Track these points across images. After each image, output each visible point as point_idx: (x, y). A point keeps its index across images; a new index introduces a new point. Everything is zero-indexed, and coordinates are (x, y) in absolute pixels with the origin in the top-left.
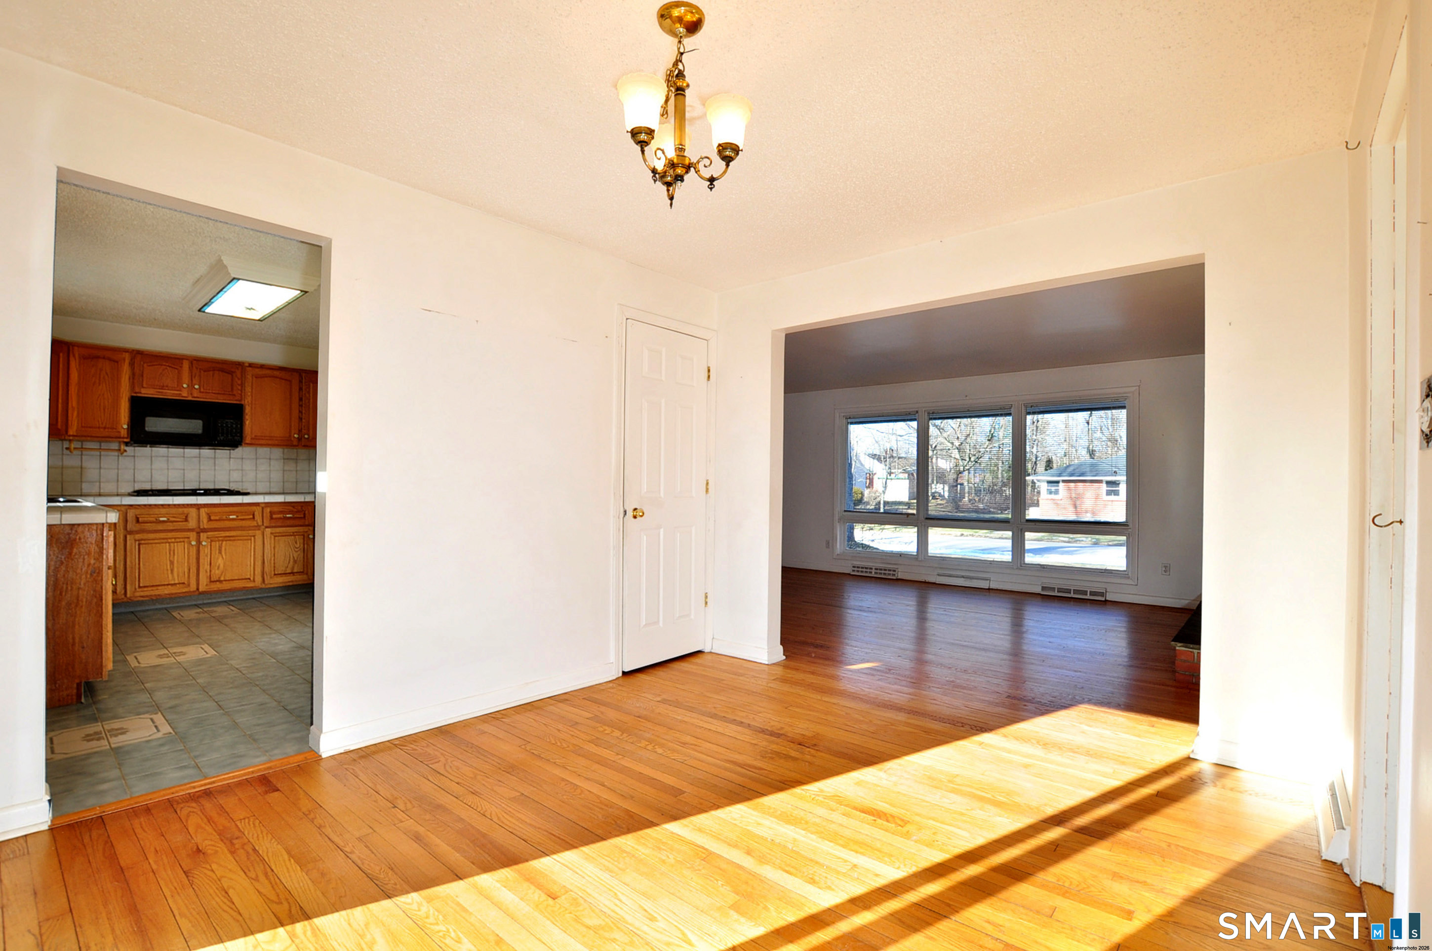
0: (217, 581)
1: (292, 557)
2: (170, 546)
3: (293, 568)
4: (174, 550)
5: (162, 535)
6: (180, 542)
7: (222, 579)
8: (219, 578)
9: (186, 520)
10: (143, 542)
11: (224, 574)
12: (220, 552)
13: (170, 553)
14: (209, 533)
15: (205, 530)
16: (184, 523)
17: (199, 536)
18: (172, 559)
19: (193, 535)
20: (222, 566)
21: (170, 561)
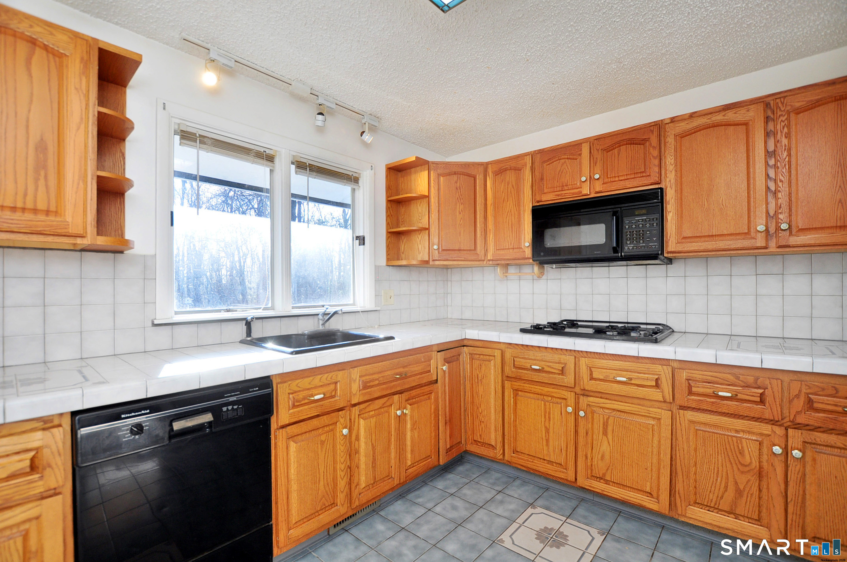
0: (601, 478)
1: (731, 479)
2: (545, 405)
3: (734, 503)
4: (549, 413)
5: (538, 388)
6: (557, 403)
7: (608, 478)
8: (604, 474)
9: (562, 372)
10: (520, 393)
11: (610, 468)
12: (605, 433)
13: (545, 417)
14: (591, 399)
15: (586, 393)
16: (560, 376)
17: (579, 398)
18: (547, 425)
19: (570, 396)
20: (607, 457)
21: (546, 427)
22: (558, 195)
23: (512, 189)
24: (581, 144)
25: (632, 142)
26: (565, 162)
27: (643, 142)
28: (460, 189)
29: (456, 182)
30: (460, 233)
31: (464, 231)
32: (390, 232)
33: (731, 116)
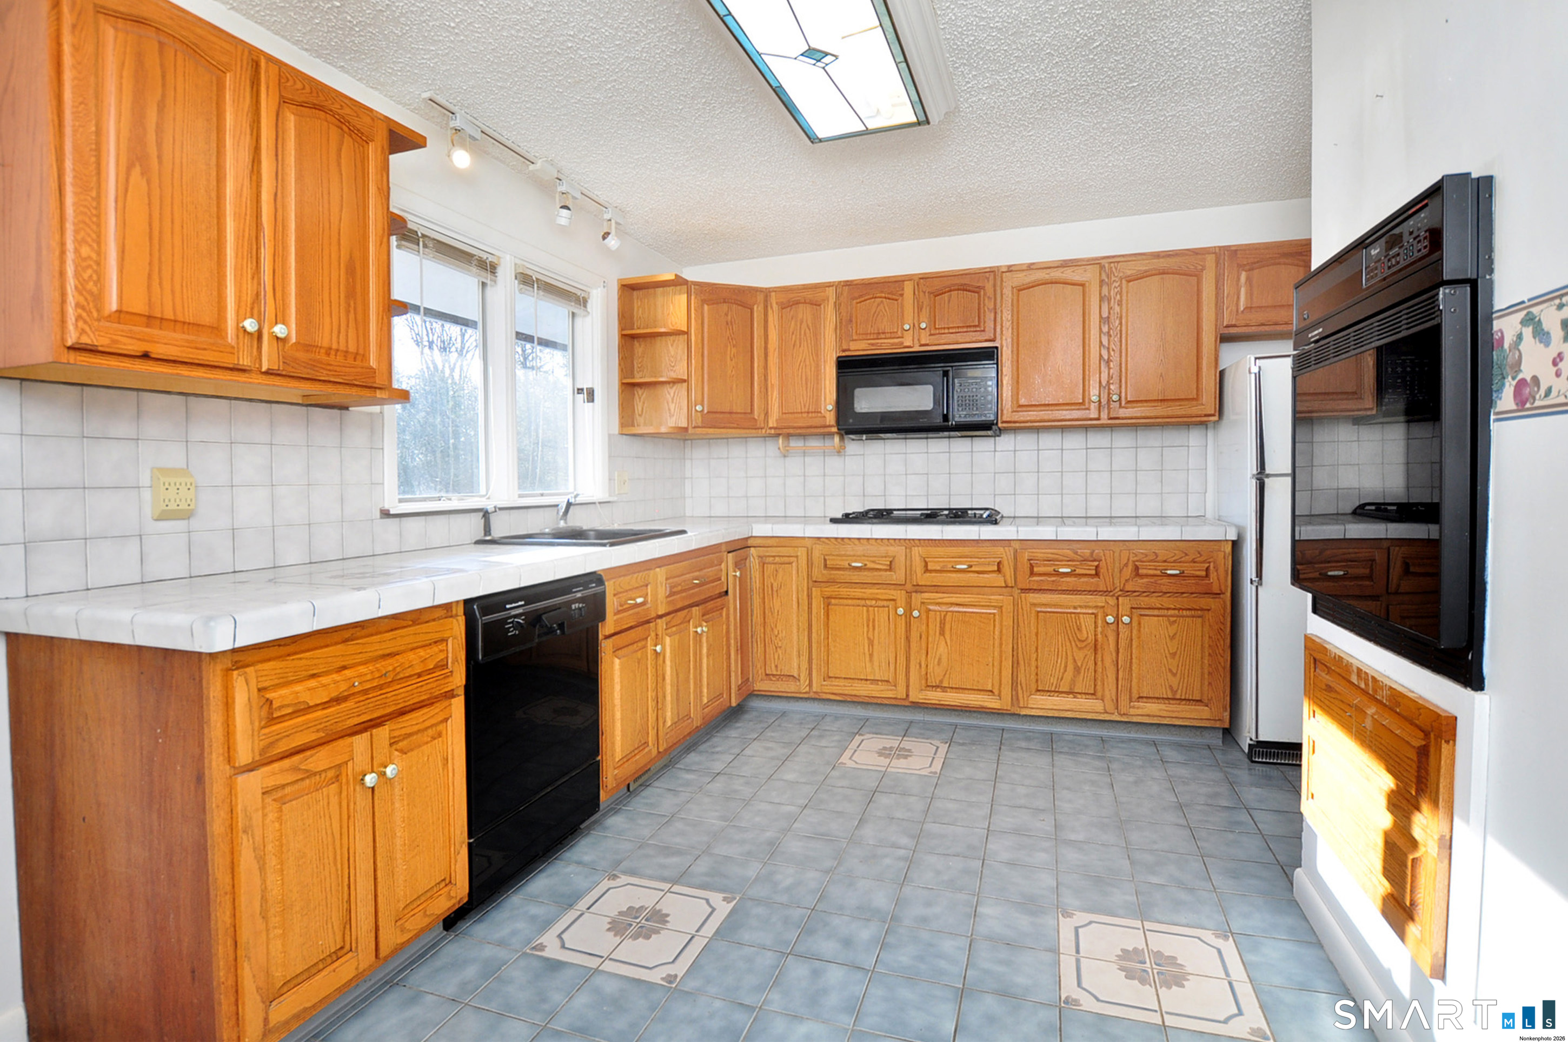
0: (937, 687)
1: (1070, 658)
2: (868, 611)
3: (1073, 682)
4: (874, 620)
5: (858, 592)
6: (884, 607)
7: (945, 684)
8: (941, 681)
9: (891, 568)
10: (833, 601)
11: (948, 672)
12: (942, 633)
13: (868, 626)
14: (926, 595)
15: (919, 589)
16: (888, 573)
17: (911, 597)
18: (871, 635)
19: (900, 595)
20: (944, 660)
21: (869, 638)
22: (872, 345)
23: (807, 330)
24: (904, 281)
25: (964, 288)
26: (882, 302)
27: (977, 290)
28: (732, 324)
29: (726, 315)
30: (731, 389)
31: (737, 386)
32: (623, 384)
33: (1068, 274)
